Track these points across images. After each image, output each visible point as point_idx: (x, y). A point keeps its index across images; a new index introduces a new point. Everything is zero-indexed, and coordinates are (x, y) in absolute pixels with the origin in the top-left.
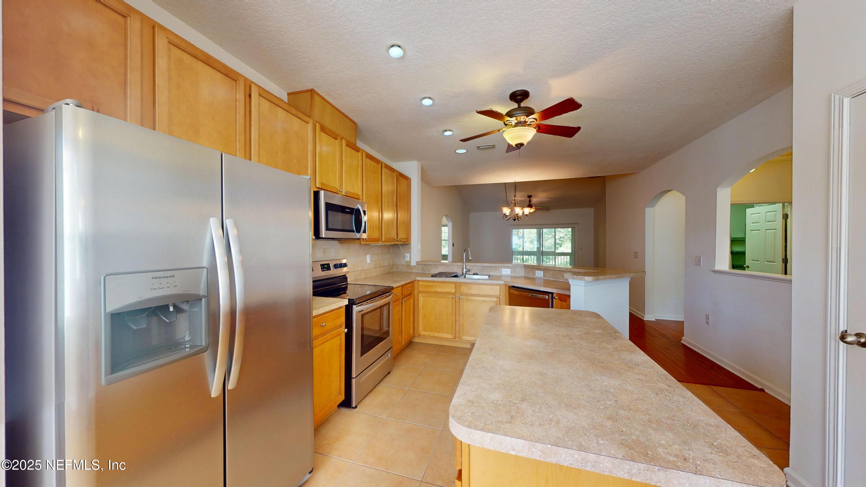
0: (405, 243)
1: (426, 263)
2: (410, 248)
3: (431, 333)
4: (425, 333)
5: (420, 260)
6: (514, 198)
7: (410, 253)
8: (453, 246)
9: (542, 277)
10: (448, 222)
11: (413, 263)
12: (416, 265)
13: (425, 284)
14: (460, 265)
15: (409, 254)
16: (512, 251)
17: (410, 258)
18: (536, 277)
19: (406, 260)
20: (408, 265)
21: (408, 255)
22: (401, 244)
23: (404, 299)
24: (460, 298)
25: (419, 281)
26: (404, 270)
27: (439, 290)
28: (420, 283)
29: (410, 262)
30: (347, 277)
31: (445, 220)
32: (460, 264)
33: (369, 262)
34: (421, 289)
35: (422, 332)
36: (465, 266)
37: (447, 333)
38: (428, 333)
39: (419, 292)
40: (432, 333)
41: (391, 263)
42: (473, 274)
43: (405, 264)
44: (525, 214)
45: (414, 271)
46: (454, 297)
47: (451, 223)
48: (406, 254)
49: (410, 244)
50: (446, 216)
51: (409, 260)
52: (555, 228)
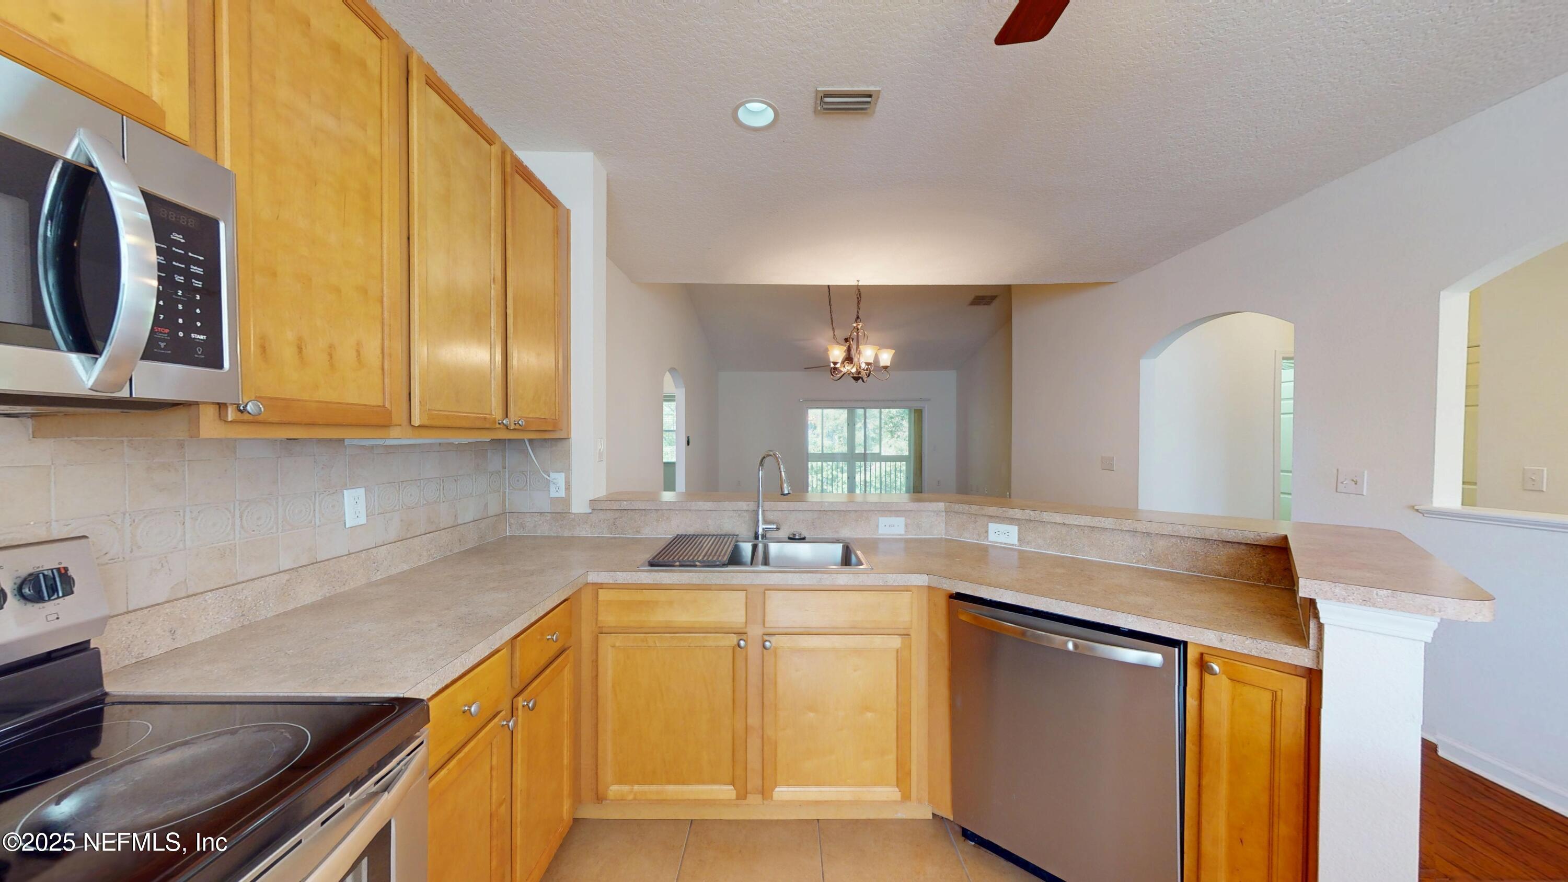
0: (547, 436)
1: (625, 505)
2: (568, 454)
3: (646, 788)
4: (625, 788)
5: (601, 492)
6: (855, 325)
7: (567, 470)
8: (688, 444)
9: (1013, 545)
10: (676, 387)
11: (579, 506)
12: (590, 511)
13: (625, 596)
14: (745, 508)
15: (563, 474)
16: (808, 453)
17: (568, 488)
18: (992, 542)
19: (553, 494)
20: (561, 513)
21: (559, 478)
22: (531, 441)
23: (520, 699)
24: (764, 647)
25: (600, 586)
26: (545, 529)
27: (681, 617)
28: (603, 595)
29: (566, 501)
30: (97, 653)
31: (669, 384)
32: (743, 505)
33: (363, 520)
34: (608, 618)
35: (614, 788)
36: (763, 511)
37: (714, 781)
38: (636, 788)
39: (601, 631)
40: (654, 788)
41: (494, 509)
42: (790, 538)
43: (547, 508)
44: (882, 364)
45: (584, 532)
46: (742, 643)
47: (684, 389)
48: (553, 475)
49: (567, 439)
50: (672, 370)
51: (562, 494)
52: (880, 408)
